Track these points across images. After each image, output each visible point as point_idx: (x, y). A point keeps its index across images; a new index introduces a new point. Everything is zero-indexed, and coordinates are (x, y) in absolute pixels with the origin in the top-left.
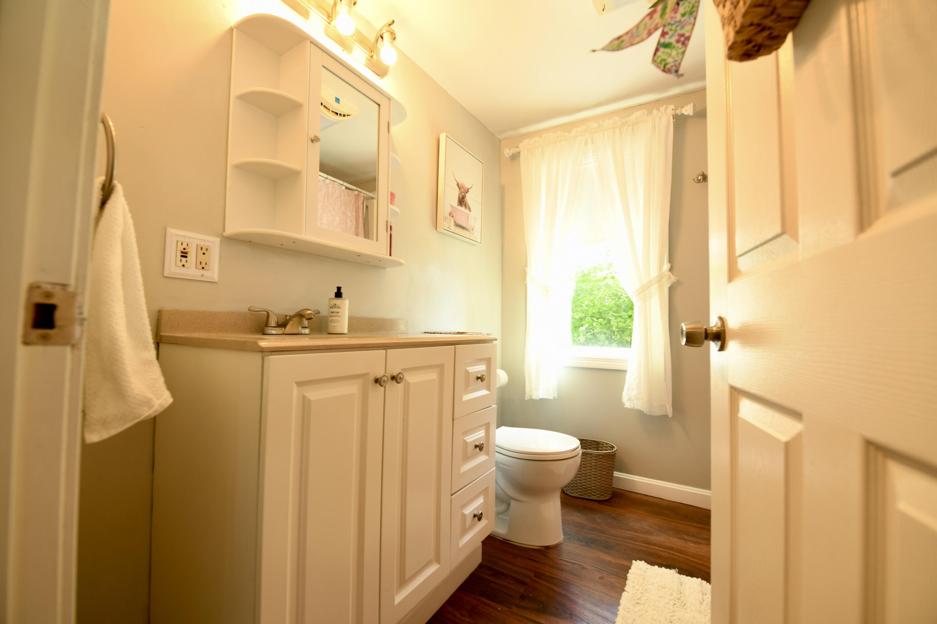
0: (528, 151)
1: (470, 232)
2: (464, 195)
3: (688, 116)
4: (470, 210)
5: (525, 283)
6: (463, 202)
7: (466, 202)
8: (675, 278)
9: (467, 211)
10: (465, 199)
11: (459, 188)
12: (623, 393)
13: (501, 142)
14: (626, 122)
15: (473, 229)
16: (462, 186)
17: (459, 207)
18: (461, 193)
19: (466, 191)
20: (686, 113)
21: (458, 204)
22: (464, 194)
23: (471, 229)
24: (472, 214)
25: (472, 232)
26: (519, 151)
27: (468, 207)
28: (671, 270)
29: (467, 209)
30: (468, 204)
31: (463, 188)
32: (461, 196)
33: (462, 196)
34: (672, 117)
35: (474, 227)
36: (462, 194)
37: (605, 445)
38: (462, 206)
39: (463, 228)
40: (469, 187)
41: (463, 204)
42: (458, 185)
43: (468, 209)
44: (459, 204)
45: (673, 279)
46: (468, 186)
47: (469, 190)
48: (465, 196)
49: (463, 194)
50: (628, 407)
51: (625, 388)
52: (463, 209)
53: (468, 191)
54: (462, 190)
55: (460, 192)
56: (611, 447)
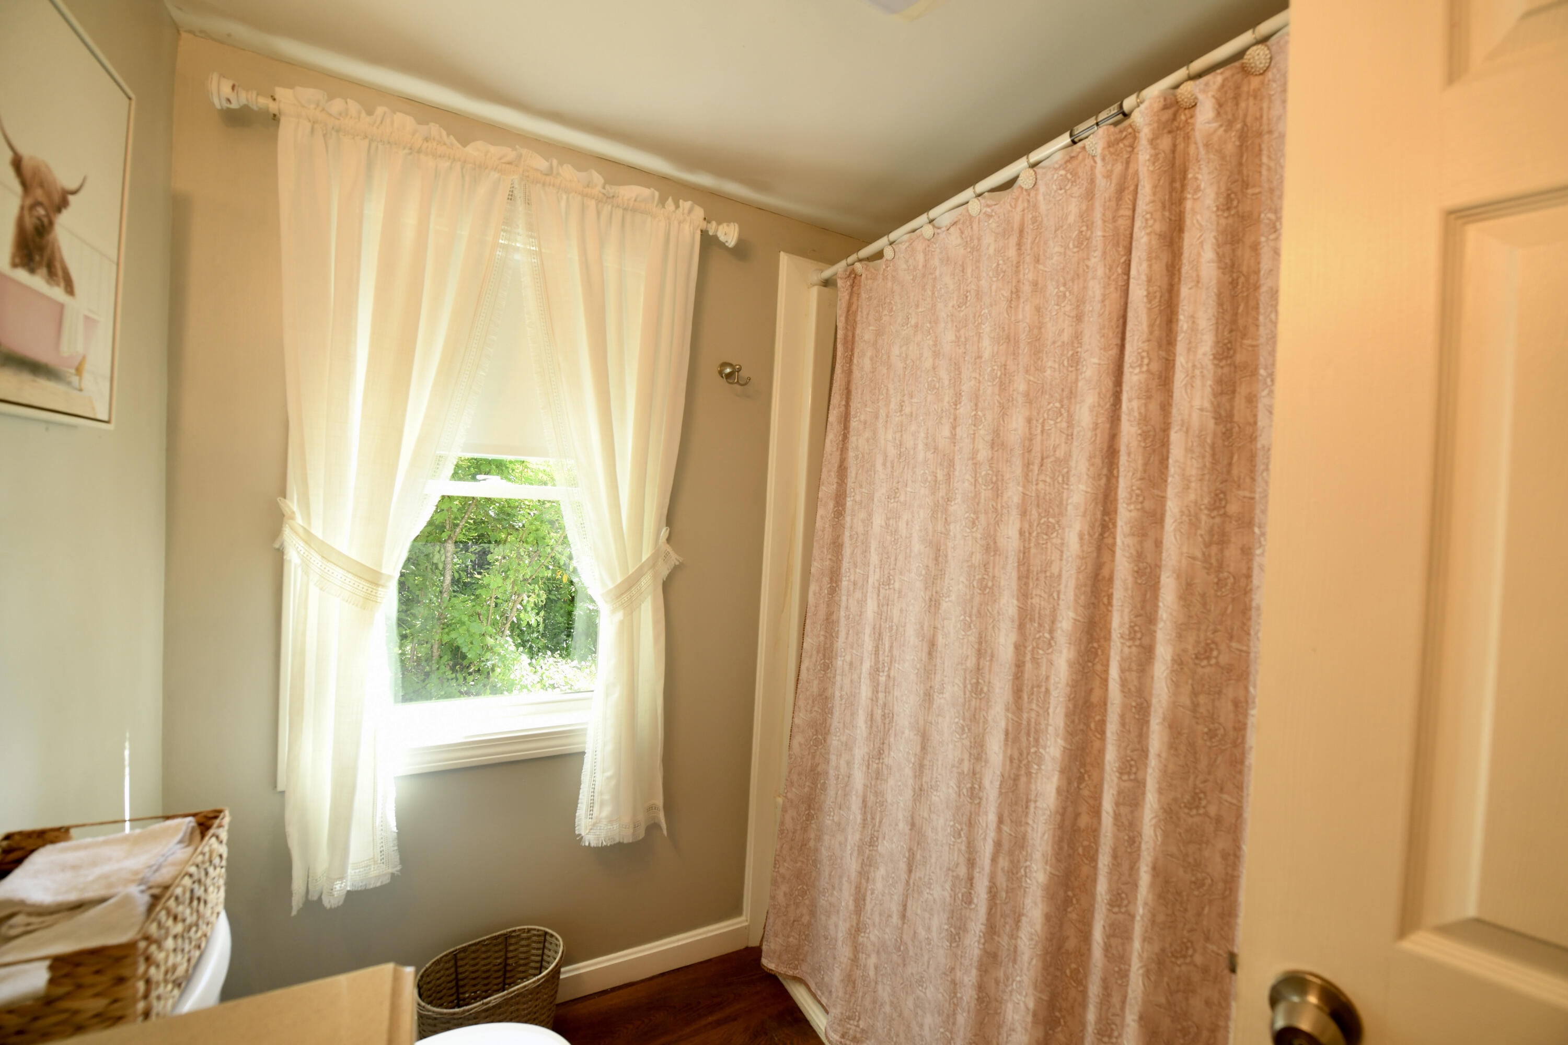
0: (312, 131)
1: (69, 383)
2: (45, 220)
3: (722, 245)
4: (69, 288)
5: (277, 546)
6: (41, 249)
7: (53, 252)
8: (678, 557)
9: (57, 293)
10: (50, 237)
11: (25, 185)
12: (577, 814)
13: (178, 32)
14: (613, 197)
15: (79, 371)
16: (36, 172)
17: (22, 275)
18: (32, 207)
19: (57, 198)
20: (722, 238)
21: (14, 256)
22: (48, 215)
23: (73, 371)
24: (78, 306)
25: (75, 380)
26: (276, 112)
27: (60, 273)
28: (669, 540)
29: (58, 285)
30: (62, 261)
31: (41, 185)
32: (29, 223)
33: (35, 221)
34: (699, 232)
35: (84, 358)
36: (35, 213)
37: (525, 935)
38: (32, 271)
39: (35, 368)
40: (72, 186)
41: (37, 258)
42: (17, 164)
43: (62, 284)
44: (17, 260)
45: (674, 558)
46: (64, 178)
47: (71, 198)
48: (51, 223)
49: (41, 211)
50: (592, 845)
51: (581, 796)
52: (37, 281)
53: (62, 204)
54: (39, 194)
55: (29, 201)
56: (539, 936)
